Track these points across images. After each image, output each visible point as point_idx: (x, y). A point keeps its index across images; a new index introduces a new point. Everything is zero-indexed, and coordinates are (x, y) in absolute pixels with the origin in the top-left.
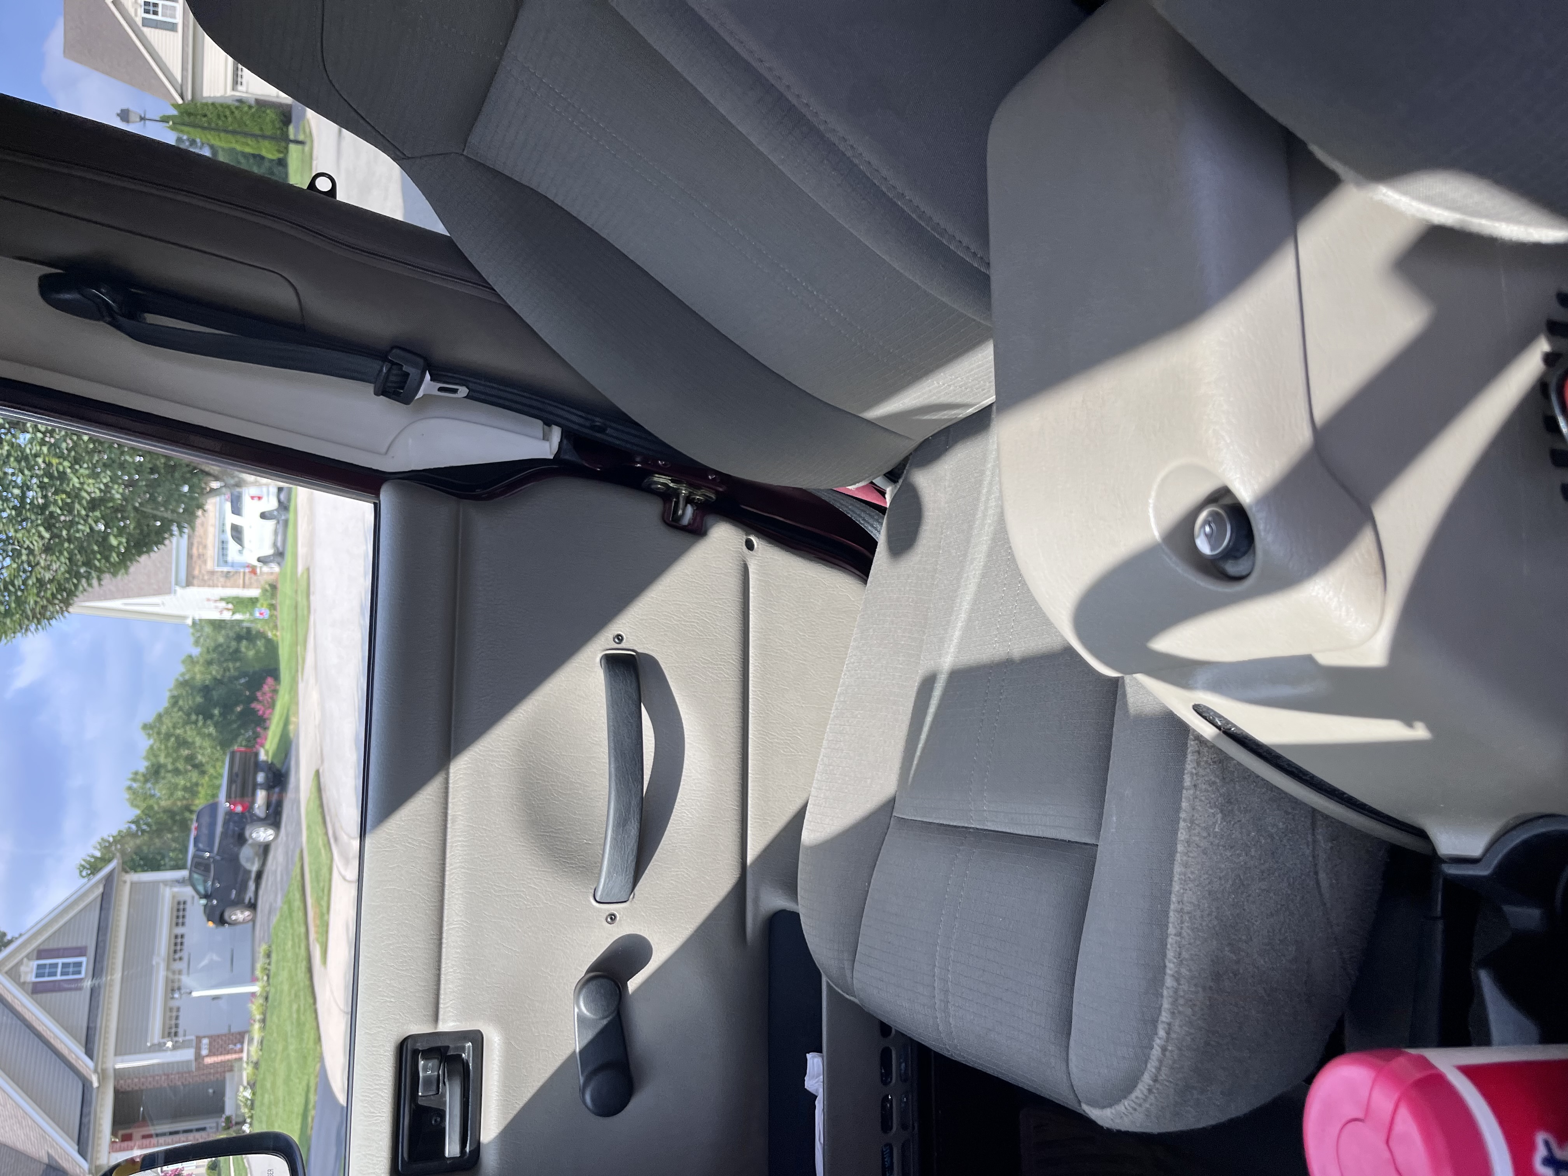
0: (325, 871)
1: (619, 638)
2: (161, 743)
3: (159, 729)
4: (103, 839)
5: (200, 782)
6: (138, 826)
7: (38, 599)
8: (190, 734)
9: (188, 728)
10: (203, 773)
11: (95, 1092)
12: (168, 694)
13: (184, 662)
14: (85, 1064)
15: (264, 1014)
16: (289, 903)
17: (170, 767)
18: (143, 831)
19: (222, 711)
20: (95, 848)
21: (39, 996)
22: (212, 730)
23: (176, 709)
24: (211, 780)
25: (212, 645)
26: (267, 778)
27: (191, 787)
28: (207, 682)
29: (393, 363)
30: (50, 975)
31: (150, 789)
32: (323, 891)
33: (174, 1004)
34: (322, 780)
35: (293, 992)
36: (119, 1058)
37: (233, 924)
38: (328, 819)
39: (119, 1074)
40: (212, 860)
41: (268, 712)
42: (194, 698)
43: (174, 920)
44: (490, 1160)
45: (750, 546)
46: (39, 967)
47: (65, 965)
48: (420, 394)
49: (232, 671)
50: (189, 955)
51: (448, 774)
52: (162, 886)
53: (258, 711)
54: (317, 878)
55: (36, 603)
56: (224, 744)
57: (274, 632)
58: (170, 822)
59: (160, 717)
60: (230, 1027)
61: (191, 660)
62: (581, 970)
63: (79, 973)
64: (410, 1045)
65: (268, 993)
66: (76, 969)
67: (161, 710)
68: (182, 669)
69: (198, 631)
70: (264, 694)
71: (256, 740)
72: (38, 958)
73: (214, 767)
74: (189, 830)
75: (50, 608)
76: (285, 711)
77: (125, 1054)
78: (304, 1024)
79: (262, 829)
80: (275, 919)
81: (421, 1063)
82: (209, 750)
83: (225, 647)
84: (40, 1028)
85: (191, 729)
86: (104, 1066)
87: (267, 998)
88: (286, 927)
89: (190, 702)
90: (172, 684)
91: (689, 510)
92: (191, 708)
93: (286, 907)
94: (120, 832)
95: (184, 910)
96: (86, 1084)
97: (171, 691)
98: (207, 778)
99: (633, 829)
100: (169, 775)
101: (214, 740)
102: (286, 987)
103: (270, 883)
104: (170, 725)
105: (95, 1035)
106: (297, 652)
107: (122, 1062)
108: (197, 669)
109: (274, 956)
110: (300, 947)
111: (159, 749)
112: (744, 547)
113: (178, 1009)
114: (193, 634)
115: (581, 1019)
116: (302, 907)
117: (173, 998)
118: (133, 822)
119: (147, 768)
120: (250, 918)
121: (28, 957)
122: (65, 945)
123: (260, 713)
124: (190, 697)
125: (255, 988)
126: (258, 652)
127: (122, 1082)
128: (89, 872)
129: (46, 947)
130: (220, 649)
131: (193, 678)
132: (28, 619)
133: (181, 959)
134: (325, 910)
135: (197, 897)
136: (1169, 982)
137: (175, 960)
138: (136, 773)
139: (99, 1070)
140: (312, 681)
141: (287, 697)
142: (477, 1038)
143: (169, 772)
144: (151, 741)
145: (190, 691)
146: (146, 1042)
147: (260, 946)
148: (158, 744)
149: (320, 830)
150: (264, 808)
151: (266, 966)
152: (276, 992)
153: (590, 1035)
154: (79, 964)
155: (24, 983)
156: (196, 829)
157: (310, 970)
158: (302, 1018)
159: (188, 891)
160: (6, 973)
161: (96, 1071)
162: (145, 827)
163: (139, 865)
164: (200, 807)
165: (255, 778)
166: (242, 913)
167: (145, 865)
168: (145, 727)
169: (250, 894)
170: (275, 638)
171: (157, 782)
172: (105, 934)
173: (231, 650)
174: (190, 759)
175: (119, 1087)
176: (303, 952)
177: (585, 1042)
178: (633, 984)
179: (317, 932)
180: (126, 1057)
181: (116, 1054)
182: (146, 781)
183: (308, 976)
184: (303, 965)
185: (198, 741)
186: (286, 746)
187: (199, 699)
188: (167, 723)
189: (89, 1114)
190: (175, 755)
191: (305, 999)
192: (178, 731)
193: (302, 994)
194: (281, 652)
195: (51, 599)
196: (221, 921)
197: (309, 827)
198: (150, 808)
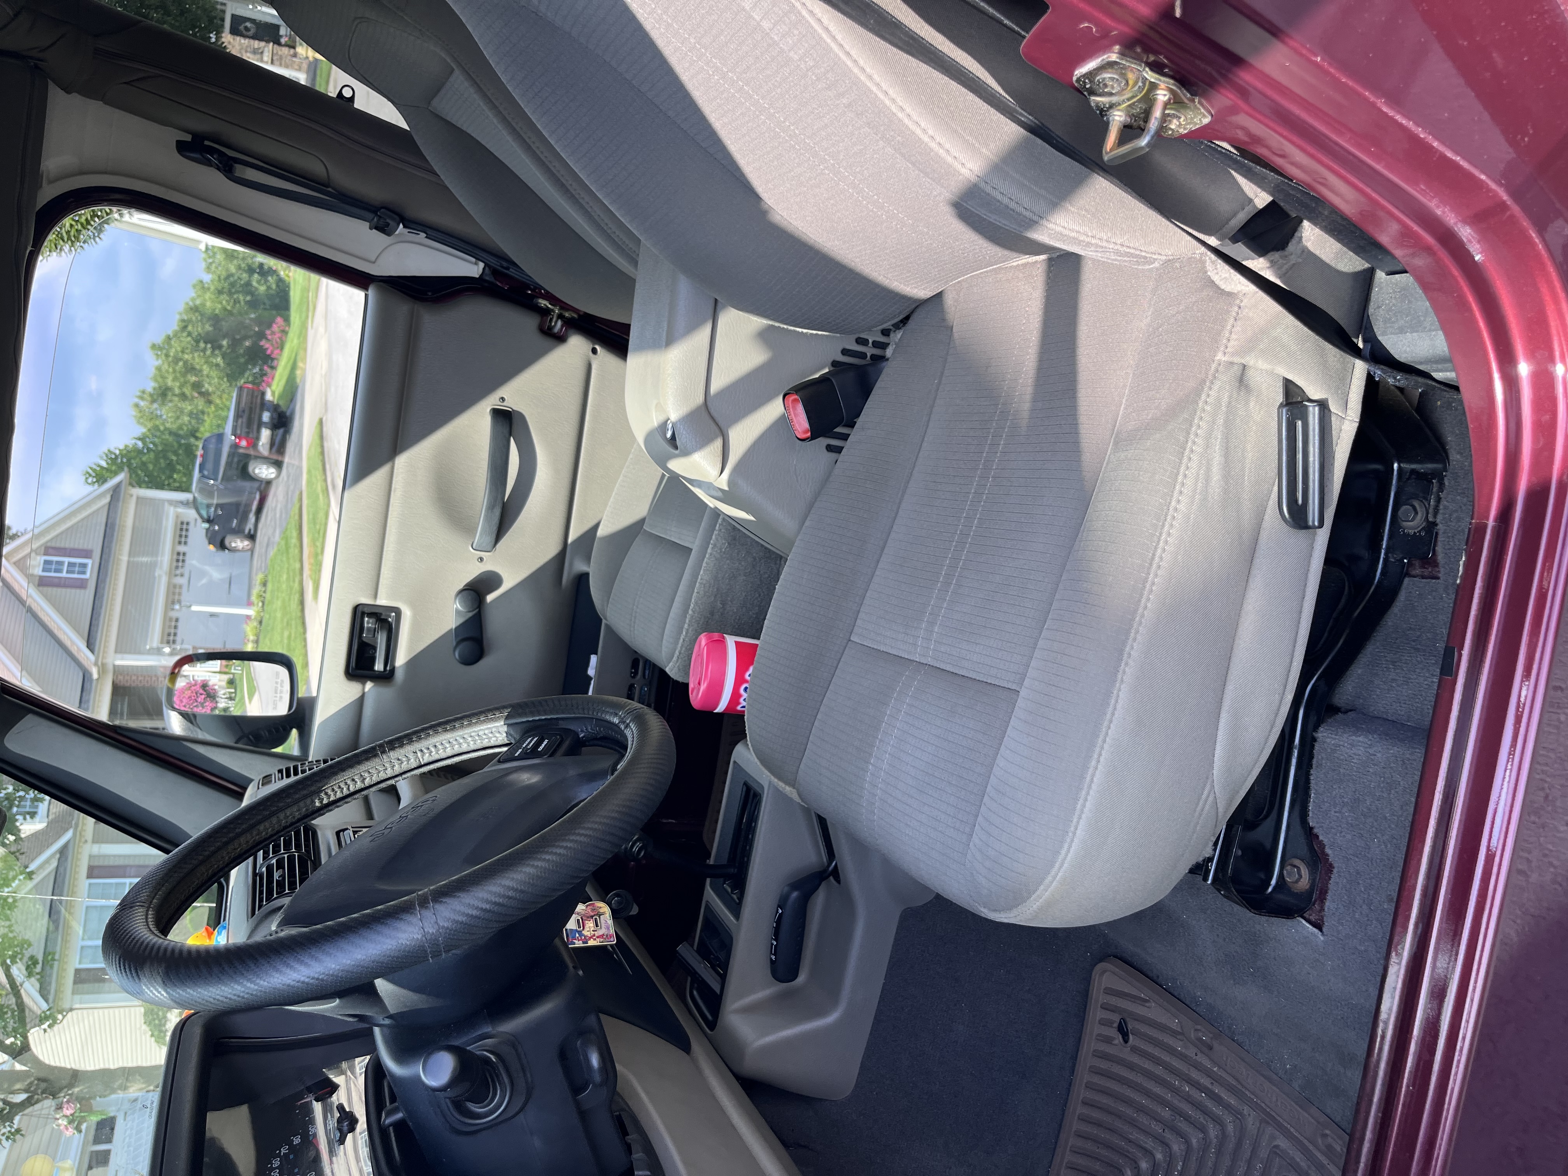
0: (321, 515)
1: (503, 399)
2: (169, 366)
3: (167, 350)
4: (109, 451)
5: (206, 410)
6: (144, 443)
7: (73, 223)
8: (197, 360)
9: (196, 355)
10: (210, 402)
11: (94, 683)
12: (178, 317)
13: (194, 286)
14: (86, 656)
15: (257, 636)
16: (286, 539)
17: (177, 391)
18: (149, 450)
19: (230, 343)
20: (101, 458)
21: (45, 589)
22: (219, 360)
23: (185, 334)
24: (217, 411)
25: (224, 274)
26: (272, 418)
27: (197, 414)
28: (217, 311)
29: (380, 217)
30: (56, 571)
31: (156, 409)
32: (319, 533)
33: (174, 614)
34: (325, 429)
35: (285, 620)
36: (119, 656)
37: (233, 550)
38: (328, 467)
39: (117, 670)
40: (215, 488)
41: (276, 352)
42: (203, 324)
43: (177, 539)
44: (399, 675)
45: (594, 351)
46: (46, 562)
47: (70, 564)
48: (397, 232)
49: (242, 303)
50: (190, 572)
51: (394, 464)
52: (166, 504)
53: (267, 349)
54: (314, 520)
55: (71, 226)
56: (232, 377)
57: (287, 272)
58: (175, 444)
59: (169, 338)
60: (225, 643)
61: (201, 286)
62: (461, 586)
63: (84, 573)
64: (360, 608)
65: (262, 618)
66: (81, 569)
67: (170, 333)
68: (193, 294)
69: (210, 257)
70: (273, 333)
71: (261, 379)
72: (46, 553)
73: (221, 397)
74: (195, 457)
75: (84, 232)
76: (294, 355)
77: (125, 652)
78: (294, 650)
79: (265, 467)
80: (272, 553)
81: (366, 619)
82: (216, 380)
83: (236, 278)
84: (45, 619)
85: (199, 356)
86: (104, 661)
87: (261, 622)
88: (282, 561)
89: (199, 329)
90: (181, 307)
91: (559, 323)
92: (199, 335)
93: (283, 543)
94: (126, 446)
95: (187, 530)
96: (86, 676)
97: (180, 314)
98: (213, 408)
99: (497, 512)
100: (176, 399)
101: (221, 371)
102: (279, 615)
103: (269, 518)
104: (179, 349)
105: (97, 632)
106: (308, 297)
107: (122, 659)
108: (208, 295)
109: (270, 586)
110: (294, 581)
111: (167, 371)
112: (591, 353)
113: (177, 620)
114: (205, 260)
115: (457, 611)
116: (298, 544)
117: (173, 609)
118: (139, 439)
119: (154, 389)
120: (249, 547)
121: (36, 552)
122: (72, 546)
123: (268, 352)
124: (200, 324)
125: (251, 612)
126: (269, 288)
127: (121, 678)
128: (95, 480)
129: (53, 544)
130: (232, 279)
131: (203, 305)
132: (63, 241)
133: (182, 575)
134: (319, 551)
135: (199, 520)
136: (690, 612)
137: (176, 575)
138: (144, 392)
139: (100, 663)
140: (321, 330)
141: (295, 341)
142: (398, 611)
143: (175, 395)
144: (159, 362)
145: (199, 318)
146: (146, 644)
147: (256, 574)
148: (166, 366)
149: (320, 477)
150: (268, 447)
151: (262, 593)
152: (269, 619)
153: (461, 620)
154: (84, 566)
155: (32, 575)
156: (202, 456)
157: (302, 603)
158: (292, 643)
159: (191, 514)
160: (15, 563)
161: (96, 664)
162: (151, 446)
163: (144, 481)
164: (207, 435)
165: (260, 417)
166: (242, 541)
167: (150, 482)
168: (154, 347)
169: (250, 525)
170: (286, 278)
171: (163, 404)
172: (111, 542)
173: (242, 282)
174: (197, 386)
175: (117, 682)
176: (296, 586)
177: (458, 624)
178: (490, 598)
179: (311, 570)
180: (126, 656)
181: (116, 652)
182: (153, 401)
183: (300, 607)
184: (296, 597)
185: (206, 369)
186: (292, 390)
187: (208, 328)
188: (176, 346)
189: (88, 701)
190: (182, 380)
191: (296, 628)
192: (186, 356)
193: (293, 622)
194: (292, 293)
195: (85, 223)
196: (222, 546)
197: (309, 472)
198: (156, 428)
